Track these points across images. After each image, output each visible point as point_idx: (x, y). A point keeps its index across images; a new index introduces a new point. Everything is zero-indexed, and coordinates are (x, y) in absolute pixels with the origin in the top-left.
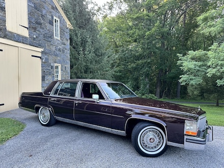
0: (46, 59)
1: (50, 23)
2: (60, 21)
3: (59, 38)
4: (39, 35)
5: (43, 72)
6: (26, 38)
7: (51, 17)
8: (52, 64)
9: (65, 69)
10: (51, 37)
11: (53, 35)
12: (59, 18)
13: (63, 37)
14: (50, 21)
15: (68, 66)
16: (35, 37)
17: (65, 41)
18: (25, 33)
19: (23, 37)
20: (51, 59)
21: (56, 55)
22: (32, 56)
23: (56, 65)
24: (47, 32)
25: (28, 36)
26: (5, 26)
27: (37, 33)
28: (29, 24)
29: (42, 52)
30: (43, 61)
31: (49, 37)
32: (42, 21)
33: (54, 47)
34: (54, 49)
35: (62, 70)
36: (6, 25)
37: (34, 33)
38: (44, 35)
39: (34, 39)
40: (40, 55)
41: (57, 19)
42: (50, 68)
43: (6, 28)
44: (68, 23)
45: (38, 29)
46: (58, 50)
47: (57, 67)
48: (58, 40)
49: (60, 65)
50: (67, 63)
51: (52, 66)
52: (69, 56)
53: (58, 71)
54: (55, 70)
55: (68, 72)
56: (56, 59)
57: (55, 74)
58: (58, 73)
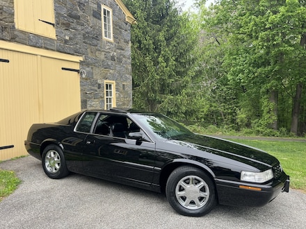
0: (88, 73)
1: (94, 16)
2: (113, 11)
3: (111, 40)
4: (75, 35)
5: (84, 93)
6: (51, 40)
7: (96, 6)
8: (99, 82)
9: (124, 88)
10: (97, 37)
11: (101, 35)
12: (111, 7)
13: (120, 37)
14: (94, 11)
15: (129, 83)
16: (67, 38)
17: (123, 44)
18: (51, 33)
19: (45, 38)
20: (97, 74)
21: (107, 67)
22: (63, 69)
23: (106, 82)
24: (89, 29)
25: (55, 37)
26: (13, 22)
27: (71, 32)
28: (56, 17)
29: (81, 63)
30: (84, 76)
31: (93, 38)
32: (80, 13)
33: (103, 53)
34: (102, 57)
35: (117, 90)
36: (15, 20)
37: (67, 32)
38: (84, 35)
39: (66, 42)
40: (77, 67)
41: (108, 9)
42: (96, 88)
43: (14, 26)
44: (128, 14)
45: (73, 25)
46: (110, 58)
47: (109, 86)
48: (109, 42)
49: (114, 82)
50: (127, 79)
51: (99, 85)
52: (130, 67)
53: (111, 92)
54: (105, 90)
55: (128, 94)
56: (107, 74)
57: (106, 97)
58: (111, 95)
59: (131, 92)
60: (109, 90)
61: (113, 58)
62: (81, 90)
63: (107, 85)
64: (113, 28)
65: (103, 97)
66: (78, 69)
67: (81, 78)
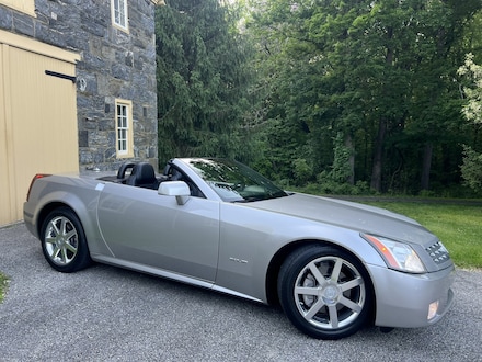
0: (90, 83)
3: (126, 29)
4: (67, 12)
5: (83, 120)
6: (26, 16)
8: (107, 100)
9: (145, 115)
10: (104, 21)
11: (109, 18)
13: (138, 25)
15: (152, 105)
16: (54, 16)
17: (142, 38)
18: (25, 4)
19: (17, 14)
20: (104, 84)
21: (119, 76)
22: (48, 73)
23: (118, 101)
24: (91, 5)
25: (33, 14)
27: (61, 7)
29: (78, 65)
30: (83, 89)
31: (97, 22)
33: (113, 51)
34: (112, 57)
35: (135, 116)
37: (53, 5)
38: (82, 15)
39: (52, 23)
40: (71, 71)
42: (102, 111)
46: (123, 60)
47: (122, 110)
48: (122, 33)
49: (130, 102)
50: (149, 97)
51: (108, 106)
52: (154, 80)
53: (125, 120)
54: (117, 116)
55: (151, 124)
56: (119, 87)
57: (117, 128)
58: (125, 126)
59: (155, 120)
60: (122, 116)
61: (128, 61)
62: (78, 114)
63: (119, 107)
64: (129, 7)
65: (114, 129)
66: (74, 75)
67: (79, 92)
